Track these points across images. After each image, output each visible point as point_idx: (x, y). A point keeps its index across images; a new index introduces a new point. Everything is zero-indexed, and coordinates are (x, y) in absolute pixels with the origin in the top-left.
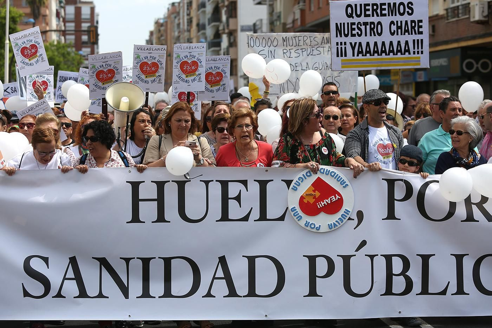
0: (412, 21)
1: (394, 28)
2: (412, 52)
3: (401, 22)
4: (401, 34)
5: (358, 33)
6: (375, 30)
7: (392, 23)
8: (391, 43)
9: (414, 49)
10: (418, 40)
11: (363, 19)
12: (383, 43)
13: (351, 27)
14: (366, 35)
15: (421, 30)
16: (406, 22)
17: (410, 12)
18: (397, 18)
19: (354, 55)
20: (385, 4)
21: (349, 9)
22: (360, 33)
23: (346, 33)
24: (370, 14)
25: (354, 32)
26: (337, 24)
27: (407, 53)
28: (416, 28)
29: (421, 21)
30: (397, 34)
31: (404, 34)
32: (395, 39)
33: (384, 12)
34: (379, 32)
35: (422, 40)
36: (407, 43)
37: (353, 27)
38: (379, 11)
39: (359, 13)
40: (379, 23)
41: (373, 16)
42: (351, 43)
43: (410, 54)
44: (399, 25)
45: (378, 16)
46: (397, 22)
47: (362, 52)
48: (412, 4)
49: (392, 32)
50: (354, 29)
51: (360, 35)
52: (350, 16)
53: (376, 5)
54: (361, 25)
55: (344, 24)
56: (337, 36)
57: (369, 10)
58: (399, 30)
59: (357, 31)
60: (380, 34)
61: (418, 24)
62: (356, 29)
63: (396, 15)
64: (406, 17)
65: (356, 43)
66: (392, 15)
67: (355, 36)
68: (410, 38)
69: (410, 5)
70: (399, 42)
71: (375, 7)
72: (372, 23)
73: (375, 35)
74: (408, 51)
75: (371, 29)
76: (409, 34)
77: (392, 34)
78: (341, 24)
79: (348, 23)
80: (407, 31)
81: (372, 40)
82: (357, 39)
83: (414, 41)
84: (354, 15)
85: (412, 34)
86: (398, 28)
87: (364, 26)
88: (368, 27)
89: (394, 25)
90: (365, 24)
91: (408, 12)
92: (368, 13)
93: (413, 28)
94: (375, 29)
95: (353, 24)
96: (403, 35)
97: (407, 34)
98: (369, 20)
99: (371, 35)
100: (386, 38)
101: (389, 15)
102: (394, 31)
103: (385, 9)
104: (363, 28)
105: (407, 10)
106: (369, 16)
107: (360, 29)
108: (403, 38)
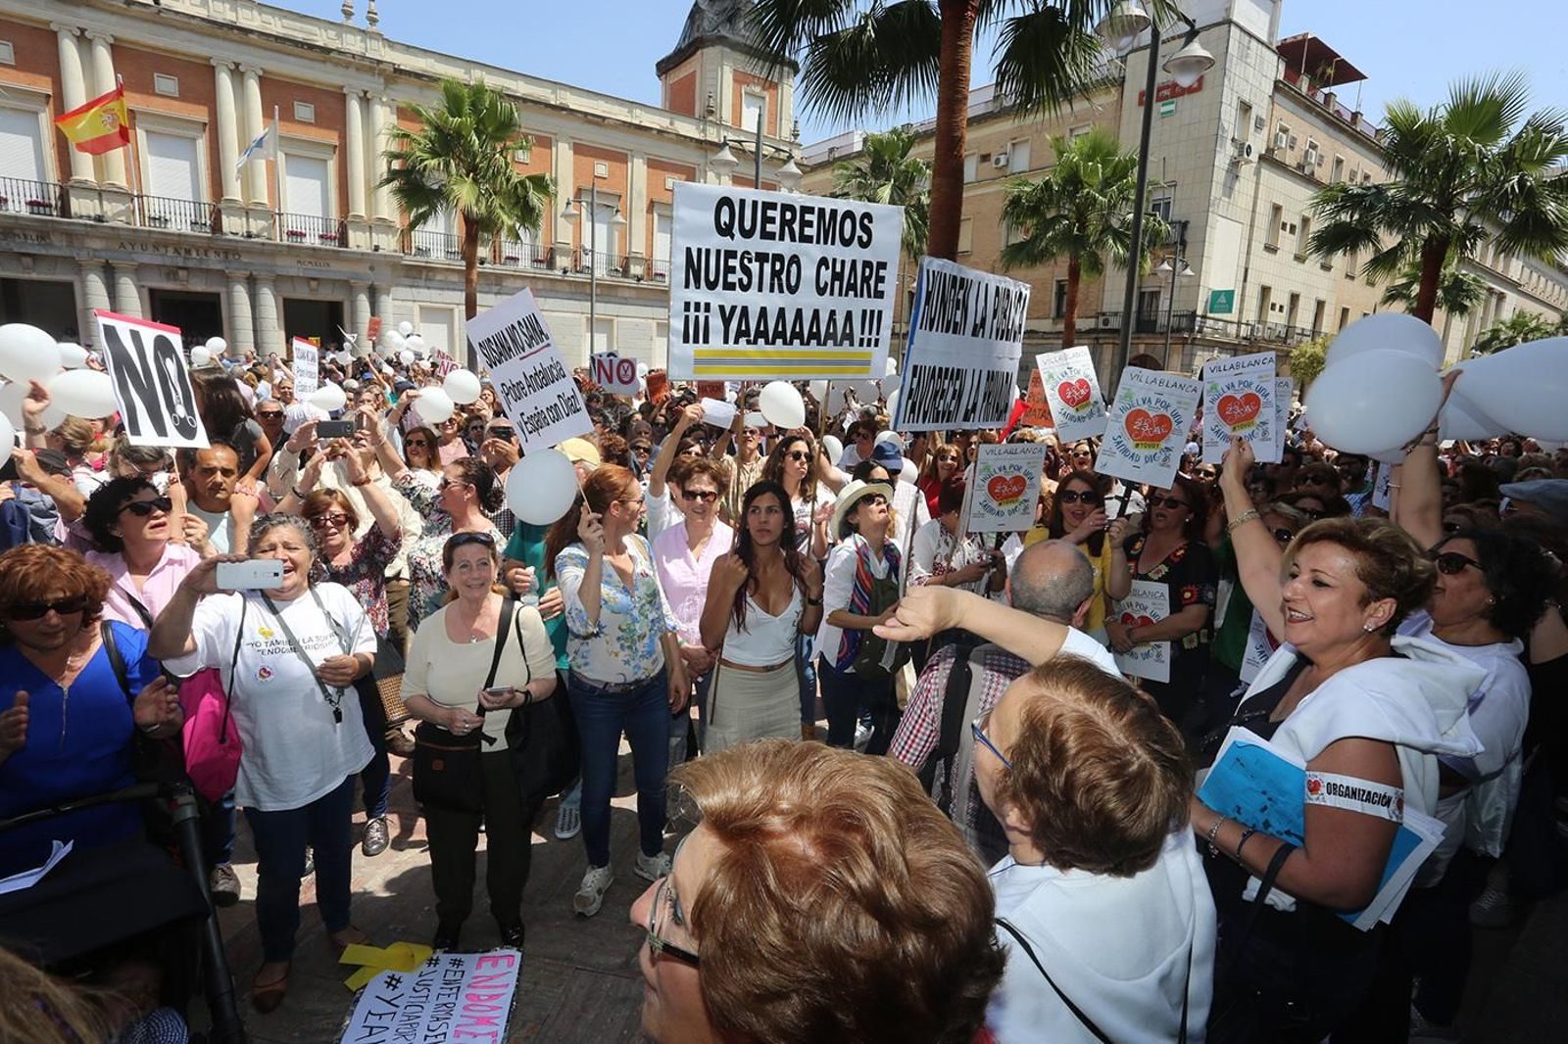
0: (867, 264)
1: (826, 275)
2: (857, 342)
3: (843, 262)
4: (840, 294)
5: (741, 280)
6: (784, 277)
7: (823, 262)
8: (816, 314)
9: (863, 333)
10: (872, 312)
11: (756, 244)
12: (799, 313)
13: (726, 262)
14: (760, 290)
15: (881, 287)
16: (854, 262)
17: (865, 238)
18: (835, 251)
19: (726, 341)
20: (811, 210)
21: (725, 209)
22: (745, 281)
23: (712, 278)
24: (774, 234)
25: (732, 278)
26: (689, 250)
27: (846, 343)
28: (872, 282)
29: (882, 265)
30: (832, 294)
31: (847, 295)
32: (826, 303)
33: (808, 231)
34: (793, 283)
35: (880, 313)
36: (849, 316)
37: (732, 262)
38: (796, 226)
39: (748, 225)
40: (795, 259)
41: (782, 238)
42: (722, 308)
43: (852, 344)
44: (838, 269)
45: (793, 239)
46: (834, 260)
47: (747, 333)
48: (871, 221)
49: (822, 285)
50: (732, 270)
51: (745, 288)
52: (725, 231)
53: (791, 208)
54: (750, 261)
55: (708, 251)
56: (687, 286)
57: (772, 220)
58: (837, 283)
59: (739, 274)
60: (793, 290)
61: (878, 272)
62: (738, 268)
63: (833, 243)
64: (853, 252)
65: (734, 308)
66: (826, 243)
67: (734, 289)
68: (858, 304)
69: (866, 221)
70: (833, 313)
71: (788, 216)
72: (778, 257)
73: (781, 291)
74: (849, 337)
75: (775, 274)
76: (856, 295)
77: (821, 291)
78: (699, 250)
79: (718, 252)
80: (852, 287)
81: (774, 301)
82: (737, 297)
83: (864, 312)
84: (736, 230)
85: (862, 296)
86: (837, 276)
87: (758, 264)
88: (767, 267)
89: (827, 268)
90: (762, 258)
91: (860, 238)
92: (770, 228)
93: (866, 280)
94: (783, 273)
95: (730, 254)
96: (843, 297)
97: (851, 293)
98: (772, 247)
99: (772, 290)
100: (807, 299)
101: (818, 242)
102: (826, 284)
103: (810, 224)
104: (754, 267)
105: (859, 232)
106: (771, 236)
107: (747, 271)
108: (842, 304)
